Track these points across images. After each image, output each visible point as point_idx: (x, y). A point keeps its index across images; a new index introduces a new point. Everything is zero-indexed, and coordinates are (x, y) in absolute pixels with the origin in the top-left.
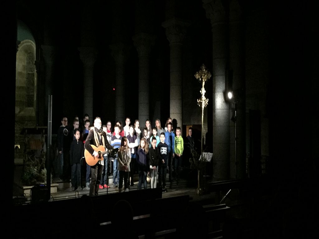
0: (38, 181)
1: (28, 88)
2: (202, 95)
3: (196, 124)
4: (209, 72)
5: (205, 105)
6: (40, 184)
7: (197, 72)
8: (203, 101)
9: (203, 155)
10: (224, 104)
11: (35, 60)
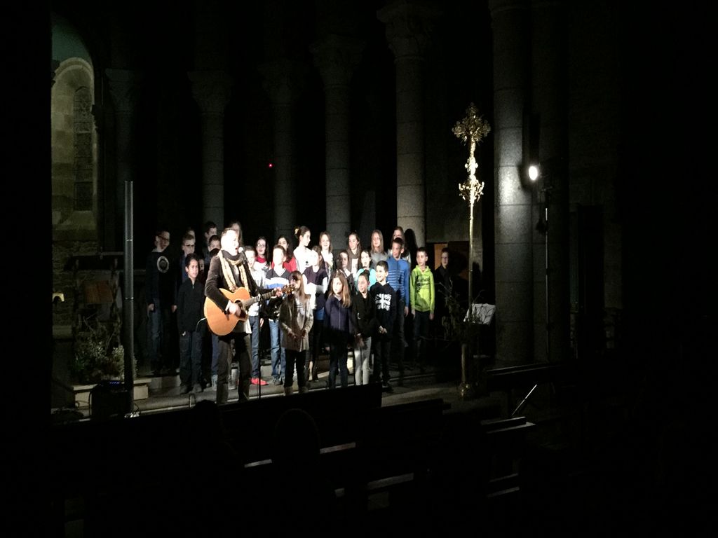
0: (106, 374)
1: (79, 166)
2: (469, 174)
3: (457, 239)
4: (486, 121)
5: (477, 197)
6: (109, 381)
7: (458, 123)
8: (471, 188)
9: (473, 309)
10: (520, 193)
11: (93, 103)
